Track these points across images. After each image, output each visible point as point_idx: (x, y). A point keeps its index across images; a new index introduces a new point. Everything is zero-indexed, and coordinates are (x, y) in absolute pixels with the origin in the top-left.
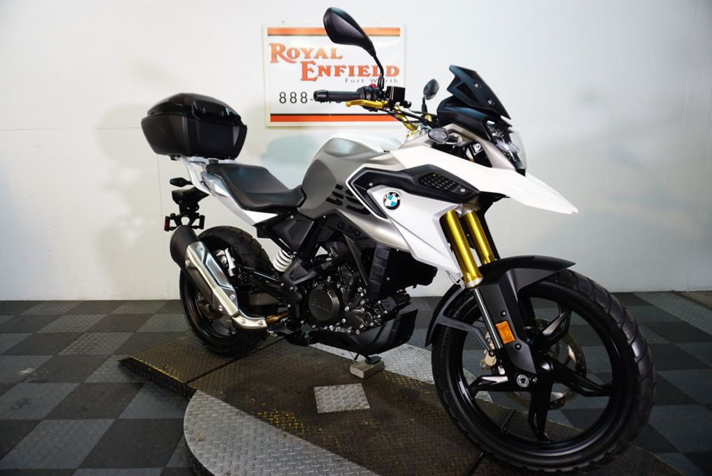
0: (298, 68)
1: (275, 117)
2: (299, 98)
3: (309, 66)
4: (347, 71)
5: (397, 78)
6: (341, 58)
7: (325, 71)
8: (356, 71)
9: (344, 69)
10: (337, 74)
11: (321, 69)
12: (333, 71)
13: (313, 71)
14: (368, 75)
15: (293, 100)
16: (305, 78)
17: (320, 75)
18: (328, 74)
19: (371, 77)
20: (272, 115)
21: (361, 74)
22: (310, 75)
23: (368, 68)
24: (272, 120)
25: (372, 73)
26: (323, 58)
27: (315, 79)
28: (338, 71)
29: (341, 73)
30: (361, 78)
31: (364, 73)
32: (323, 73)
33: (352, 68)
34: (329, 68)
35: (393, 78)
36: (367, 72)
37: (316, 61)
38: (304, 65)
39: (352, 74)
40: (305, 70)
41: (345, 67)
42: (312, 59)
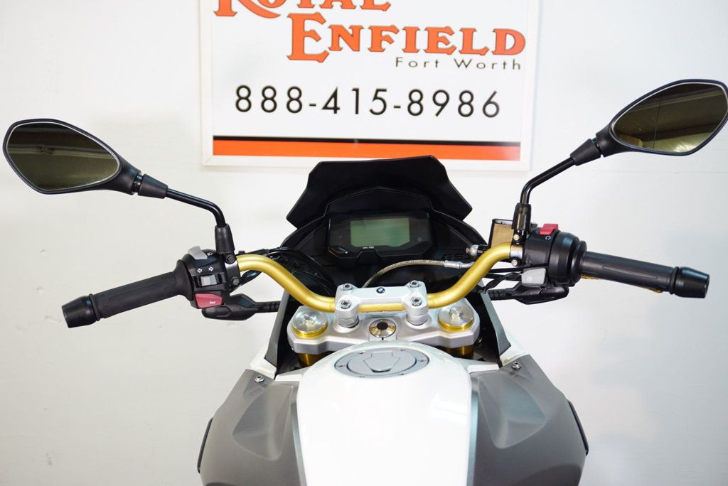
0: (281, 29)
1: (224, 143)
2: (282, 99)
3: (310, 25)
4: (400, 39)
5: (518, 58)
6: (385, 7)
7: (347, 37)
8: (422, 40)
9: (391, 34)
10: (376, 47)
11: (338, 32)
12: (366, 38)
13: (317, 38)
14: (450, 51)
15: (269, 105)
16: (298, 53)
17: (335, 47)
18: (355, 47)
19: (456, 54)
20: (216, 138)
21: (432, 48)
22: (311, 46)
23: (451, 33)
24: (216, 152)
25: (460, 47)
26: (343, 7)
27: (321, 58)
28: (380, 37)
29: (385, 44)
30: (433, 57)
31: (441, 45)
32: (342, 43)
33: (411, 33)
34: (357, 29)
35: (509, 59)
36: (447, 42)
37: (325, 13)
38: (298, 21)
39: (411, 47)
40: (299, 35)
41: (394, 29)
42: (317, 9)
